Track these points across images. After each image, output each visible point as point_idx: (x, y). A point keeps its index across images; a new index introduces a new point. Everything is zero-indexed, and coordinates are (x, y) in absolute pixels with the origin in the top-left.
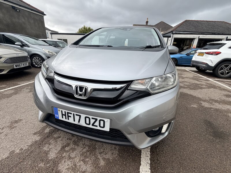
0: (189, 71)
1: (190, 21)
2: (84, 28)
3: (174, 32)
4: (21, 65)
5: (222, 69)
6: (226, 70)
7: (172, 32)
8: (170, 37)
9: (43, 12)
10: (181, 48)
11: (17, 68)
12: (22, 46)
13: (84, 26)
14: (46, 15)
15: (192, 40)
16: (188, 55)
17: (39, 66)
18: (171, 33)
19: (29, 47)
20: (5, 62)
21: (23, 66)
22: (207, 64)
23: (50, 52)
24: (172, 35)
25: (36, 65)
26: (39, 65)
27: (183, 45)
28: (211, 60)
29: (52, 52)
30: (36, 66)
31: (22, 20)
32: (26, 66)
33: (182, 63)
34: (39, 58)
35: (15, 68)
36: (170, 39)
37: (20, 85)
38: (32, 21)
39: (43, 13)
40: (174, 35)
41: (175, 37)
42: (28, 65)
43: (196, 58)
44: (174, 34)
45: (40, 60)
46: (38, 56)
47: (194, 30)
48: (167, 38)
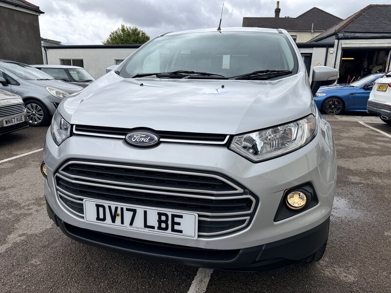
0: (364, 124)
1: (379, 8)
2: (123, 30)
3: (341, 35)
4: (13, 120)
7: (335, 34)
8: (332, 46)
9: (38, 7)
10: (364, 71)
11: (7, 125)
12: (6, 84)
13: (123, 27)
14: (43, 13)
16: (365, 88)
17: (36, 123)
18: (334, 37)
19: (18, 84)
21: (16, 122)
23: (60, 94)
24: (336, 41)
25: (31, 120)
26: (36, 121)
27: (369, 64)
29: (63, 93)
30: (31, 122)
32: (21, 122)
33: (355, 107)
34: (36, 107)
35: (5, 125)
36: (331, 50)
37: (18, 155)
38: (15, 28)
39: (37, 11)
40: (341, 41)
41: (343, 46)
42: (24, 121)
44: (342, 39)
45: (40, 110)
46: (36, 101)
48: (324, 50)
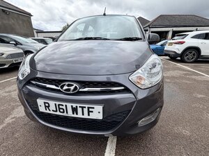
3: (151, 26)
5: (187, 55)
6: (190, 56)
7: (149, 26)
12: (16, 45)
15: (167, 32)
16: (162, 45)
20: (7, 58)
22: (175, 52)
24: (149, 29)
28: (179, 49)
31: (12, 22)
35: (15, 62)
39: (30, 15)
41: (152, 31)
43: (167, 48)
44: (151, 28)
47: (168, 24)
